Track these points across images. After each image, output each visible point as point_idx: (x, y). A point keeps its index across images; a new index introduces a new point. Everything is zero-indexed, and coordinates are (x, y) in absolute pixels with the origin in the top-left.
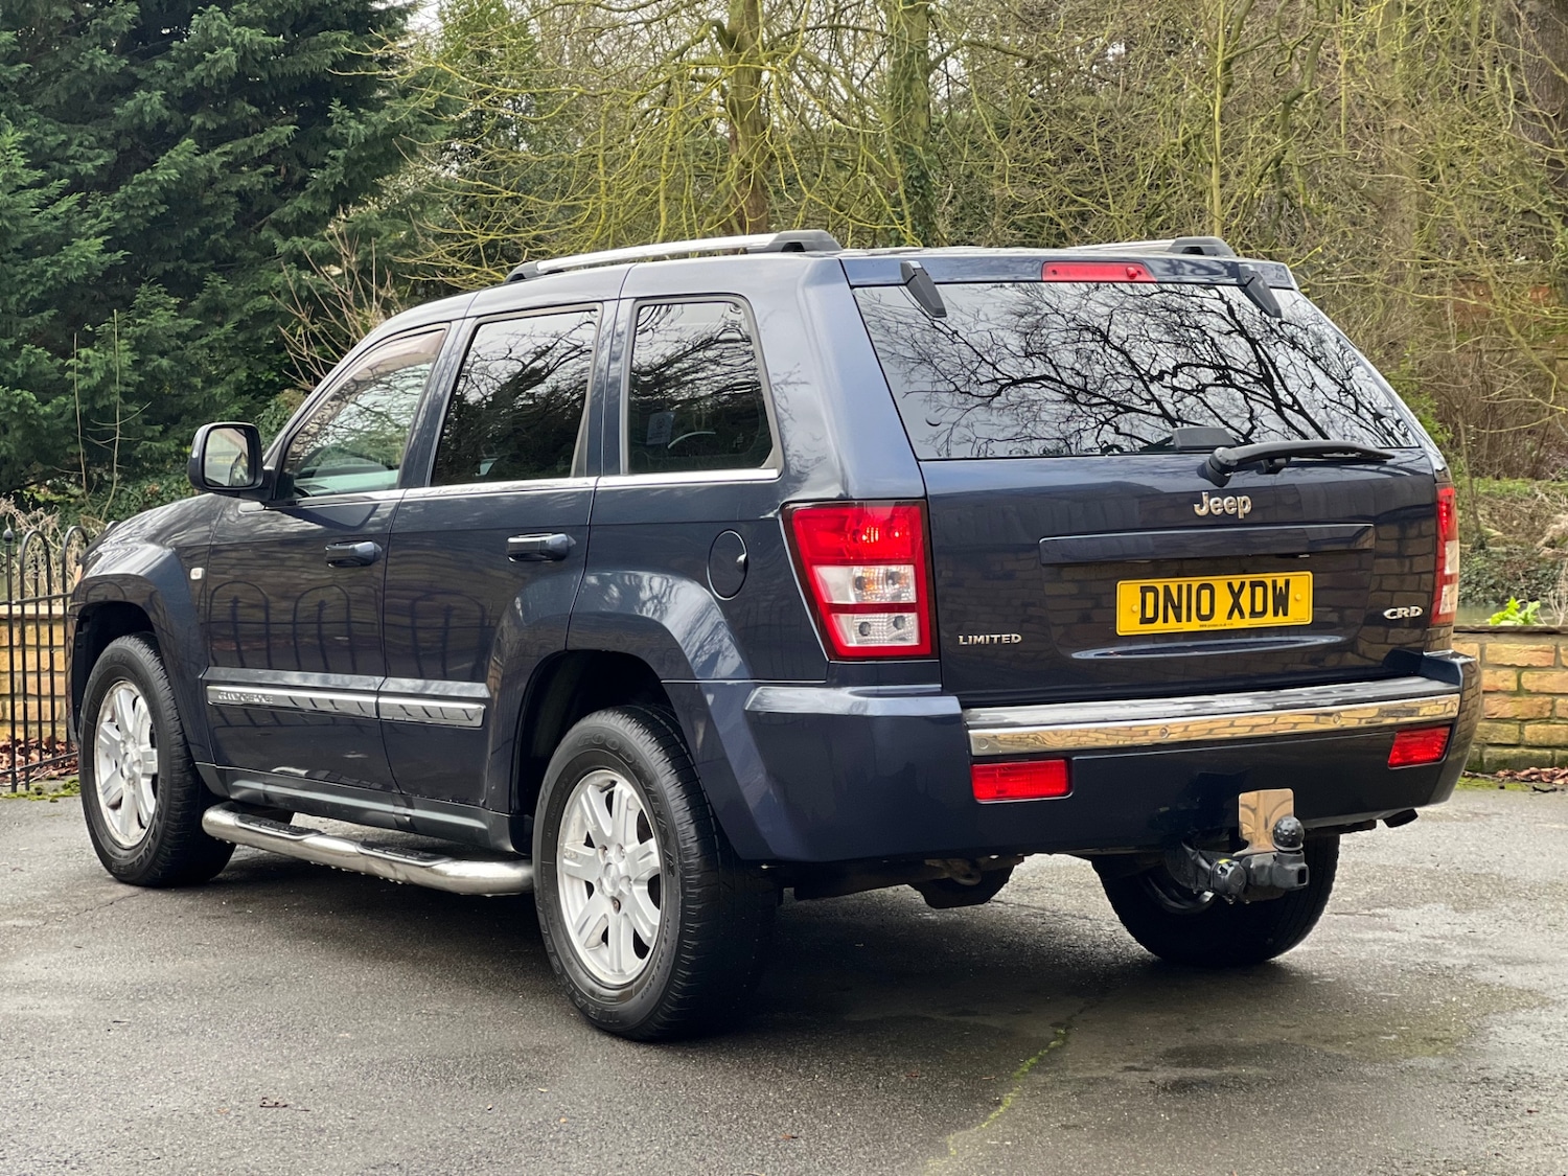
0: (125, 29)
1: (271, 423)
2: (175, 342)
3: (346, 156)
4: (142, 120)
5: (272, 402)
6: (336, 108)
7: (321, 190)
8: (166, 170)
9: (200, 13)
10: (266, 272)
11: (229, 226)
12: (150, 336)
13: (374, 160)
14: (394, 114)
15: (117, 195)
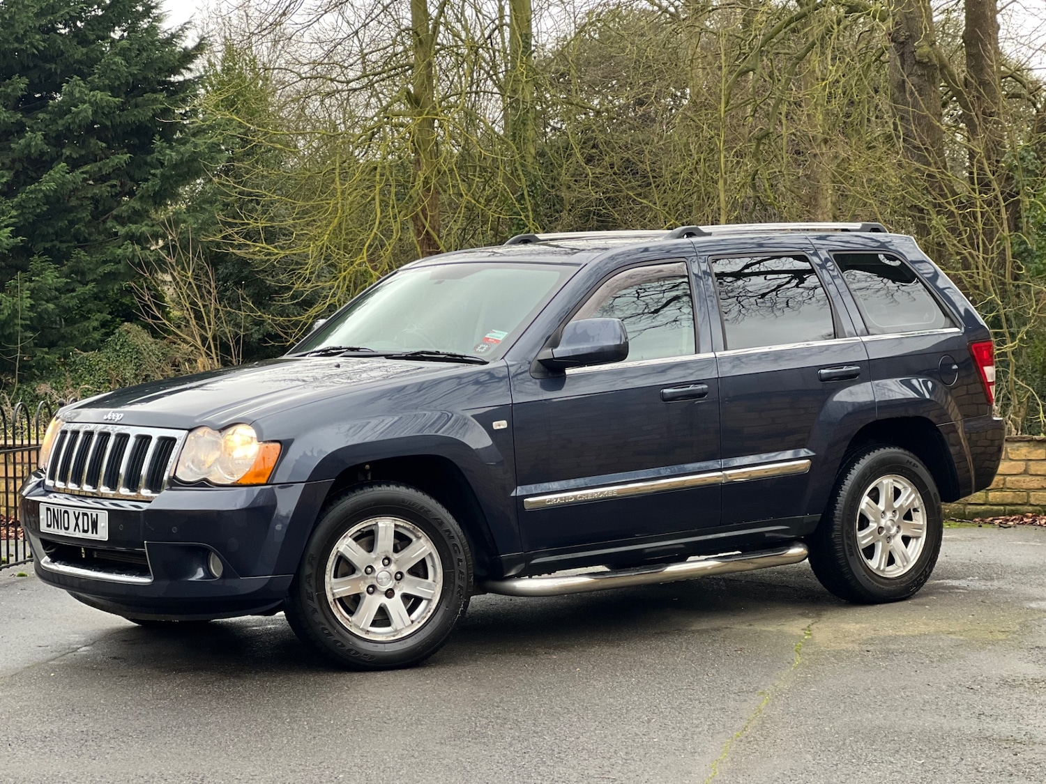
0: (20, 93)
1: (116, 344)
2: (54, 293)
3: (162, 175)
4: (30, 152)
5: (117, 331)
6: (157, 142)
7: (146, 195)
8: (48, 183)
9: (67, 82)
10: (110, 247)
11: (87, 219)
12: (40, 289)
13: (180, 176)
14: (196, 146)
15: (16, 200)
